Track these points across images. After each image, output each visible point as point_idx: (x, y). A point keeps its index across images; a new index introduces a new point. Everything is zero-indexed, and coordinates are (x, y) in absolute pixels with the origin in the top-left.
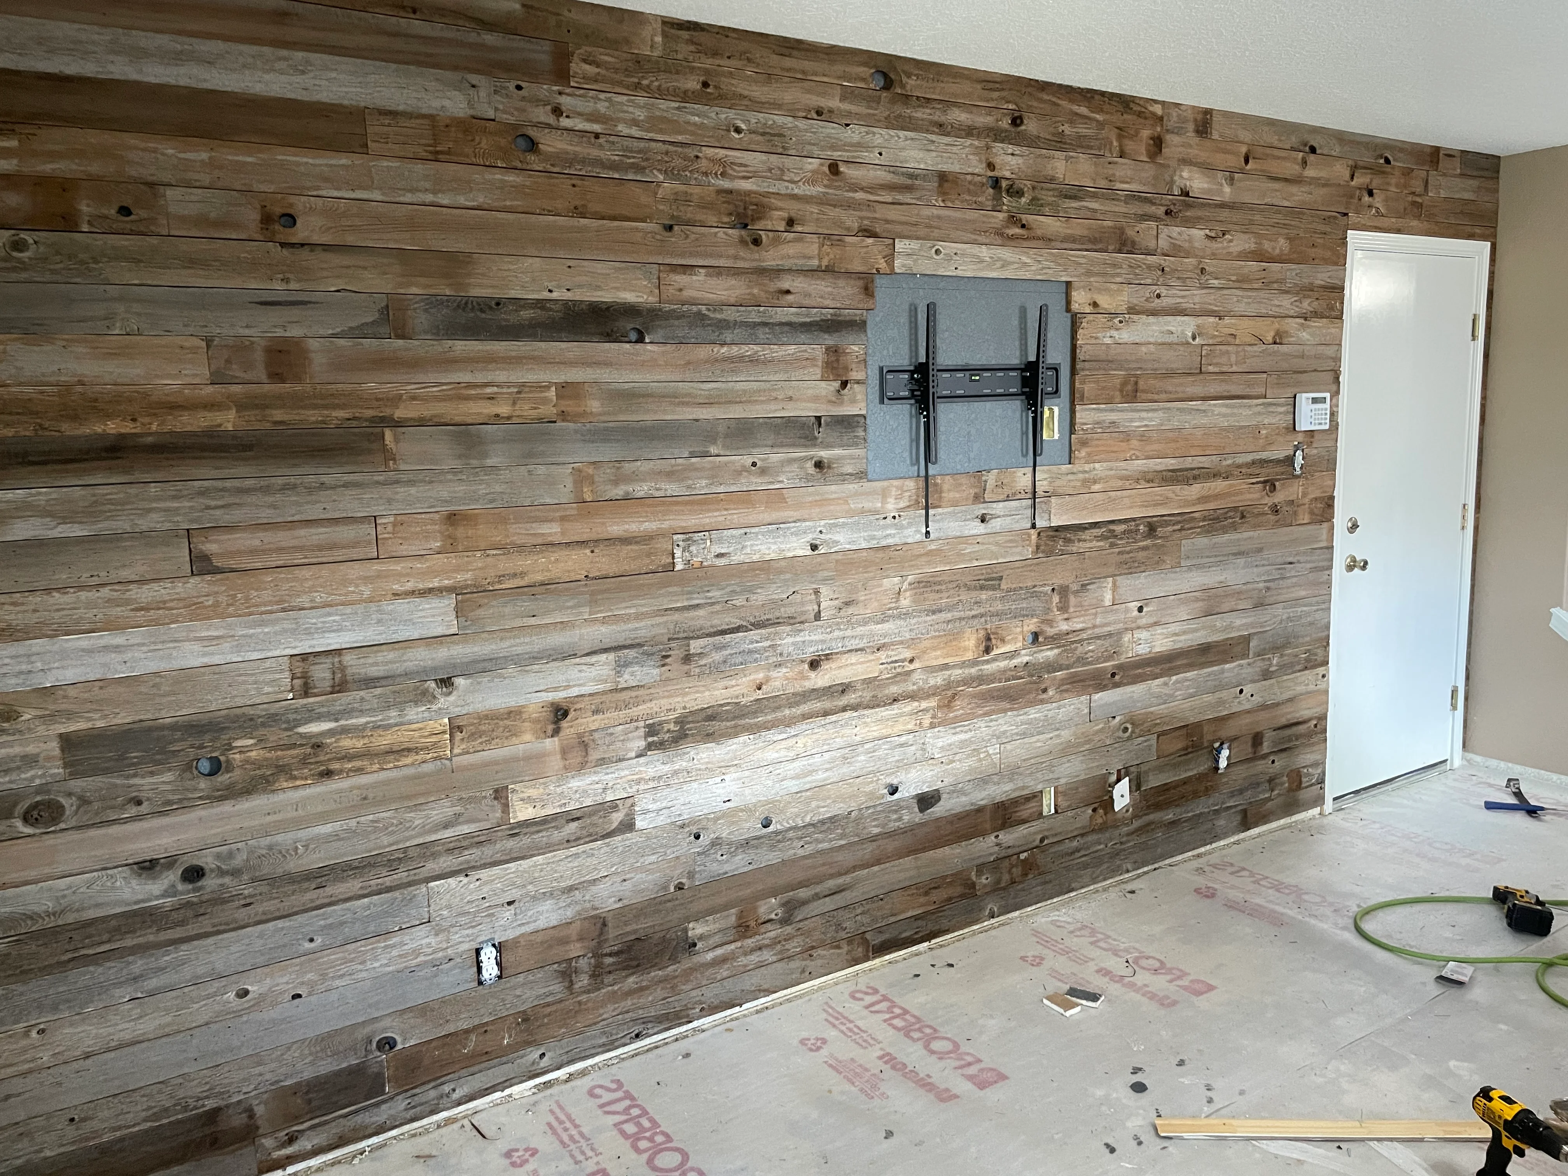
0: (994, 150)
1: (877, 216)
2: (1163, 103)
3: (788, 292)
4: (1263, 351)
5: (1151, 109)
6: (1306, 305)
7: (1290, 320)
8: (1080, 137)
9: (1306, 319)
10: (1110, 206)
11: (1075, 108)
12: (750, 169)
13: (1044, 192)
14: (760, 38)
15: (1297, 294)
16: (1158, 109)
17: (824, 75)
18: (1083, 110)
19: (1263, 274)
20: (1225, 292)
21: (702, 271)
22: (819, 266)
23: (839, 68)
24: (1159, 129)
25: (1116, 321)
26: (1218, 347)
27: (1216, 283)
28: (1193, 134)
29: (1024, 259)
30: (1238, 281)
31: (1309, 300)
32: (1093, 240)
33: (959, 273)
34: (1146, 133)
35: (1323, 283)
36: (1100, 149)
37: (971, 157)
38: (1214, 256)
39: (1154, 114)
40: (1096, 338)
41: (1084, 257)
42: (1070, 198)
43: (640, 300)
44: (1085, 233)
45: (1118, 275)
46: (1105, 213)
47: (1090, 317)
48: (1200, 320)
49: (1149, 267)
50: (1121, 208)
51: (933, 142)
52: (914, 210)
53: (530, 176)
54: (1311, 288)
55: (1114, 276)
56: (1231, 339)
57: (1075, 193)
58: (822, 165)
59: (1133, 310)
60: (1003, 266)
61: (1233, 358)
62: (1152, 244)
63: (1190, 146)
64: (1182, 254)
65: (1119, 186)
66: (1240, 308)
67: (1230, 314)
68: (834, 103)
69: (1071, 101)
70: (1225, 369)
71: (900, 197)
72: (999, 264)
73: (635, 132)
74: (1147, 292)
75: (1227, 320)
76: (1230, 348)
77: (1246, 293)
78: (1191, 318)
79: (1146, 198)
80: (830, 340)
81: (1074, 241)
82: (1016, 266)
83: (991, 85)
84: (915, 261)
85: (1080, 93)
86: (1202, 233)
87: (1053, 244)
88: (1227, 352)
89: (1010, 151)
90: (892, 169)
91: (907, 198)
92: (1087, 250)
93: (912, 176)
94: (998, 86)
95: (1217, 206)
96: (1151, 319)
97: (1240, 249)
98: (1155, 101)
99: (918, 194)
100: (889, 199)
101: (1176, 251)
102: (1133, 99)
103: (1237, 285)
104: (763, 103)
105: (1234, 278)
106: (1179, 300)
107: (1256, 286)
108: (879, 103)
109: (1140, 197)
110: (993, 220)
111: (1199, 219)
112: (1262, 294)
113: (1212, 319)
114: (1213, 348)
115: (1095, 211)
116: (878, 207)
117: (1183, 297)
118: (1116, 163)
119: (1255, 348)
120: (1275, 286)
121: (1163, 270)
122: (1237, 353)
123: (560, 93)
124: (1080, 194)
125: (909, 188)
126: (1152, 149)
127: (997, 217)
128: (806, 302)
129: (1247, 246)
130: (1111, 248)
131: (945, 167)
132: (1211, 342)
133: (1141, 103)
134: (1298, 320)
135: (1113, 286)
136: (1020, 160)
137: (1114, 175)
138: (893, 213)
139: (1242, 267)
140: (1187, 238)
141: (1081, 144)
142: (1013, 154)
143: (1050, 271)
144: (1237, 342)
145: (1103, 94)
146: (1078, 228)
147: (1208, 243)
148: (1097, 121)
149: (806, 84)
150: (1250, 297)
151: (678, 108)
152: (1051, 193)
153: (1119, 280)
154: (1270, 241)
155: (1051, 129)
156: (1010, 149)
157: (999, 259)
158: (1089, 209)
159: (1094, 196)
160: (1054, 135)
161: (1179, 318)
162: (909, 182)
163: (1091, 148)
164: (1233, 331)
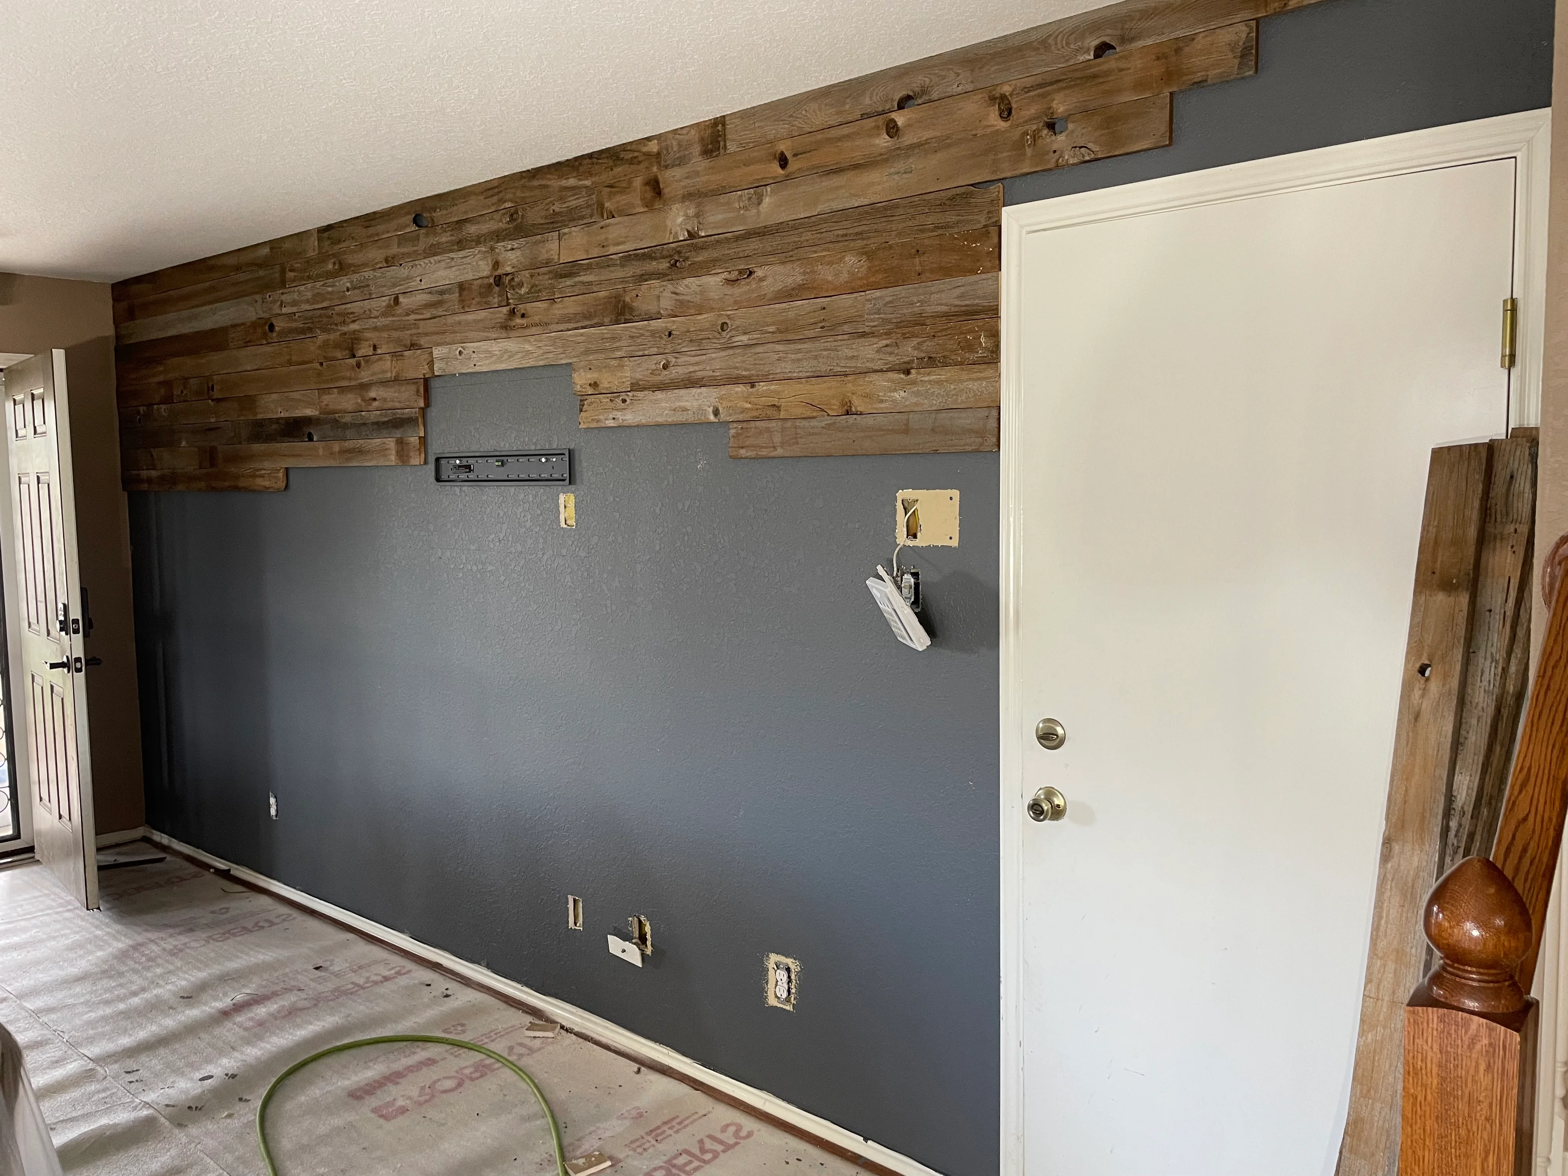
0: (497, 251)
1: (420, 331)
2: (658, 137)
3: (375, 399)
4: (828, 426)
5: (645, 149)
6: (909, 350)
7: (875, 377)
8: (571, 210)
9: (907, 372)
10: (605, 275)
11: (564, 183)
12: (356, 314)
13: (540, 278)
14: (357, 221)
15: (888, 334)
16: (653, 147)
17: (388, 232)
18: (572, 182)
19: (822, 315)
20: (759, 349)
21: (336, 390)
22: (391, 377)
23: (394, 224)
24: (655, 169)
25: (619, 401)
26: (752, 424)
27: (745, 339)
28: (700, 158)
29: (528, 347)
30: (779, 331)
31: (915, 341)
32: (588, 316)
33: (477, 369)
34: (638, 182)
35: (944, 308)
36: (591, 216)
37: (481, 263)
38: (738, 304)
39: (648, 155)
40: (598, 421)
41: (582, 335)
42: (566, 276)
43: (313, 414)
44: (579, 309)
45: (618, 349)
46: (600, 283)
47: (591, 399)
48: (723, 390)
49: (653, 334)
50: (619, 273)
51: (453, 259)
52: (442, 320)
53: (273, 346)
54: (919, 321)
55: (613, 350)
56: (771, 412)
57: (571, 270)
58: (390, 300)
59: (636, 387)
60: (510, 357)
61: (777, 439)
62: (653, 308)
63: (697, 173)
64: (692, 311)
65: (613, 250)
66: (785, 367)
67: (767, 378)
68: (394, 250)
69: (560, 177)
70: (764, 453)
71: (435, 312)
72: (506, 357)
73: (308, 307)
74: (651, 364)
75: (762, 387)
76: (772, 424)
77: (792, 346)
78: (711, 389)
79: (644, 254)
80: (398, 434)
81: (569, 321)
82: (520, 355)
83: (490, 193)
84: (447, 364)
85: (568, 165)
86: (719, 279)
87: (550, 327)
88: (768, 430)
89: (510, 247)
90: (429, 291)
91: (440, 311)
92: (583, 328)
93: (442, 293)
94: (496, 190)
95: (737, 238)
96: (659, 395)
97: (779, 286)
98: (649, 139)
99: (446, 306)
100: (428, 315)
101: (682, 308)
102: (624, 147)
103: (779, 337)
104: (359, 266)
105: (772, 329)
106: (691, 369)
107: (810, 334)
108: (418, 240)
109: (636, 255)
110: (498, 316)
111: (715, 262)
112: (820, 344)
113: (740, 388)
114: (745, 425)
115: (590, 283)
116: (422, 323)
117: (697, 364)
118: (608, 226)
119: (814, 423)
120: (846, 328)
121: (670, 334)
122: (783, 429)
123: (282, 294)
124: (575, 270)
125: (440, 303)
126: (649, 195)
127: (500, 312)
128: (386, 406)
129: (790, 280)
130: (607, 320)
131: (462, 279)
132: (741, 417)
133: (634, 147)
134: (890, 375)
135: (613, 362)
136: (518, 253)
137: (606, 239)
138: (430, 326)
139: (785, 310)
140: (698, 289)
141: (572, 217)
142: (512, 249)
143: (551, 355)
144: (783, 415)
145: (590, 156)
146: (570, 306)
147: (729, 290)
148: (586, 187)
149: (380, 243)
150: (799, 351)
151: (323, 285)
152: (547, 277)
153: (619, 354)
154: (831, 263)
155: (543, 213)
156: (509, 245)
157: (506, 351)
158: (583, 283)
159: (589, 267)
160: (546, 218)
161: (694, 390)
162: (440, 298)
163: (582, 218)
164: (775, 401)
